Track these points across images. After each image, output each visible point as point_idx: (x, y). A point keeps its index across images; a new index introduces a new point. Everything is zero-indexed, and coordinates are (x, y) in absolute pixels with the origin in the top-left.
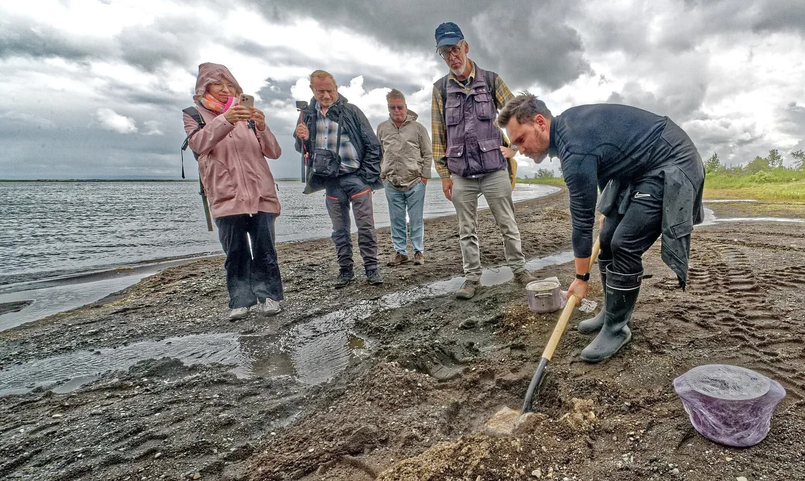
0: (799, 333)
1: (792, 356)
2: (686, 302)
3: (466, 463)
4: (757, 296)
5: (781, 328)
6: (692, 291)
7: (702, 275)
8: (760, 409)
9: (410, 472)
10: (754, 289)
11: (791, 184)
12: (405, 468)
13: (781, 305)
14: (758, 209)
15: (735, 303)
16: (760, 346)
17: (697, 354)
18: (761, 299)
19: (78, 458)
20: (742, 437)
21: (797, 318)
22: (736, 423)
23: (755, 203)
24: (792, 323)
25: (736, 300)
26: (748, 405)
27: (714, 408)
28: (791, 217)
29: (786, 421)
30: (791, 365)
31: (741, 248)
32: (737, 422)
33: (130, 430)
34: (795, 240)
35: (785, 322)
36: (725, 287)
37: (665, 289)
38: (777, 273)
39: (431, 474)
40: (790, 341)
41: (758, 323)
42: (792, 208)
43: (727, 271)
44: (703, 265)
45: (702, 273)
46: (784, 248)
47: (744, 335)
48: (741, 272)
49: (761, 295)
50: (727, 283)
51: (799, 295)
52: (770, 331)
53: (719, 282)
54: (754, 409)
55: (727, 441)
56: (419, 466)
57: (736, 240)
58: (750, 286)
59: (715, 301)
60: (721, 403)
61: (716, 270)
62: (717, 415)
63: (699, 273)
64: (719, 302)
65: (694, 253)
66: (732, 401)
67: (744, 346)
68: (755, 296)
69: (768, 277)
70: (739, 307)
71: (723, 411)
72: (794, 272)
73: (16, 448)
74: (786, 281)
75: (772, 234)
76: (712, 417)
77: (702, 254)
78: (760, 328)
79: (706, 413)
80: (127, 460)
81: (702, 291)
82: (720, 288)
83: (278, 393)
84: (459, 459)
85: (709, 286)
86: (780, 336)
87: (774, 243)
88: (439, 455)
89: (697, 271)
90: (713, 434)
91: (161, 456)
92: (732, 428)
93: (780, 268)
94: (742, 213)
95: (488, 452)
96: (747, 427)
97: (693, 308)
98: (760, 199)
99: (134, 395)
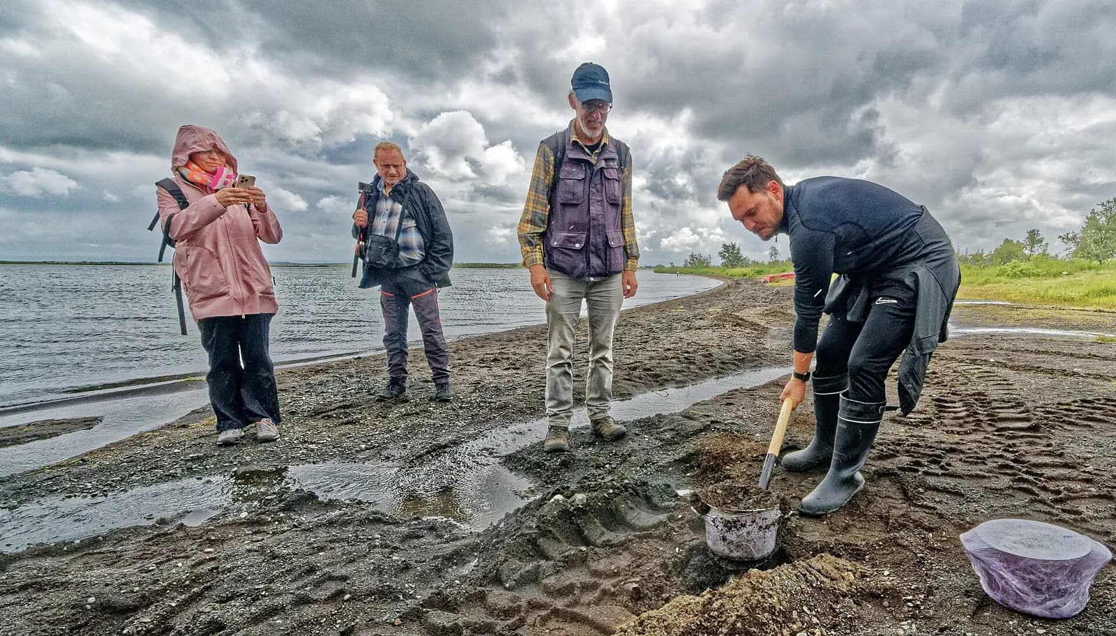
0: (1106, 487)
1: (1101, 515)
2: (941, 442)
3: (719, 619)
4: (1039, 437)
5: (1079, 480)
6: (945, 429)
7: (954, 407)
8: (1079, 573)
9: (656, 627)
10: (1035, 428)
11: (1060, 280)
12: (649, 621)
13: (1074, 451)
14: (1016, 316)
15: (1009, 446)
16: (1056, 501)
17: (971, 508)
18: (1044, 442)
19: (262, 596)
20: (1057, 607)
21: (1101, 468)
22: (1049, 588)
23: (1009, 306)
24: (1095, 474)
25: (1011, 442)
26: (1066, 567)
27: (1020, 570)
28: (1065, 327)
29: (1108, 592)
30: (1102, 526)
31: (1003, 372)
32: (1051, 587)
33: (303, 569)
34: (1079, 362)
35: (1084, 472)
36: (990, 425)
37: (908, 424)
38: (1061, 407)
39: (681, 630)
40: (1094, 496)
41: (1048, 472)
42: (1065, 315)
43: (989, 403)
44: (953, 394)
45: (953, 405)
46: (1064, 373)
47: (1030, 487)
48: (1009, 405)
49: (1045, 437)
50: (993, 419)
51: (1097, 438)
52: (1066, 483)
53: (981, 418)
54: (1072, 572)
55: (1036, 610)
56: (664, 620)
57: (992, 360)
58: (1026, 425)
59: (980, 442)
60: (1031, 563)
61: (972, 401)
62: (1024, 579)
63: (950, 405)
64: (987, 443)
65: (936, 377)
66: (1045, 561)
67: (1032, 501)
68: (1036, 437)
69: (1048, 412)
70: (1017, 452)
71: (1033, 573)
72: (1085, 407)
73: (184, 583)
74: (1077, 418)
75: (1043, 352)
76: (1017, 581)
77: (948, 378)
78: (1051, 479)
79: (1008, 576)
80: (316, 601)
81: (958, 429)
82: (983, 424)
83: (446, 537)
84: (711, 614)
85: (968, 422)
86: (1082, 490)
87: (1049, 366)
88: (685, 610)
89: (946, 402)
90: (1017, 602)
91: (350, 598)
92: (1044, 594)
93: (1063, 401)
94: (992, 321)
95: (744, 608)
96: (1062, 593)
97: (952, 451)
98: (1015, 301)
99: (284, 532)
